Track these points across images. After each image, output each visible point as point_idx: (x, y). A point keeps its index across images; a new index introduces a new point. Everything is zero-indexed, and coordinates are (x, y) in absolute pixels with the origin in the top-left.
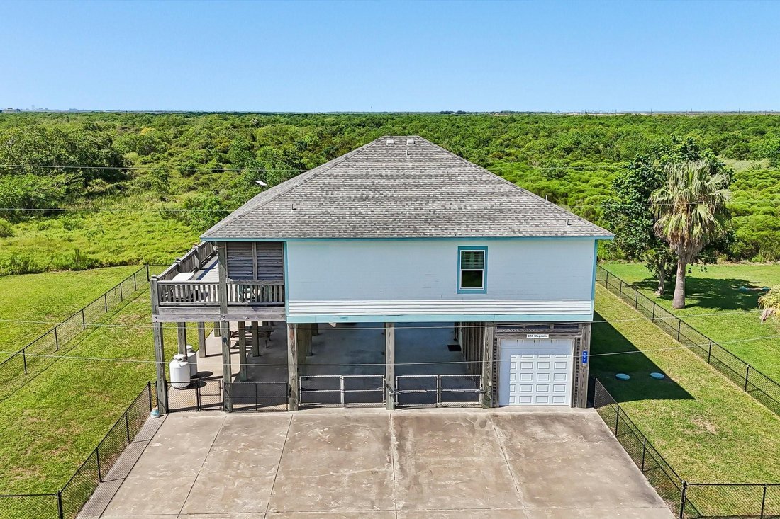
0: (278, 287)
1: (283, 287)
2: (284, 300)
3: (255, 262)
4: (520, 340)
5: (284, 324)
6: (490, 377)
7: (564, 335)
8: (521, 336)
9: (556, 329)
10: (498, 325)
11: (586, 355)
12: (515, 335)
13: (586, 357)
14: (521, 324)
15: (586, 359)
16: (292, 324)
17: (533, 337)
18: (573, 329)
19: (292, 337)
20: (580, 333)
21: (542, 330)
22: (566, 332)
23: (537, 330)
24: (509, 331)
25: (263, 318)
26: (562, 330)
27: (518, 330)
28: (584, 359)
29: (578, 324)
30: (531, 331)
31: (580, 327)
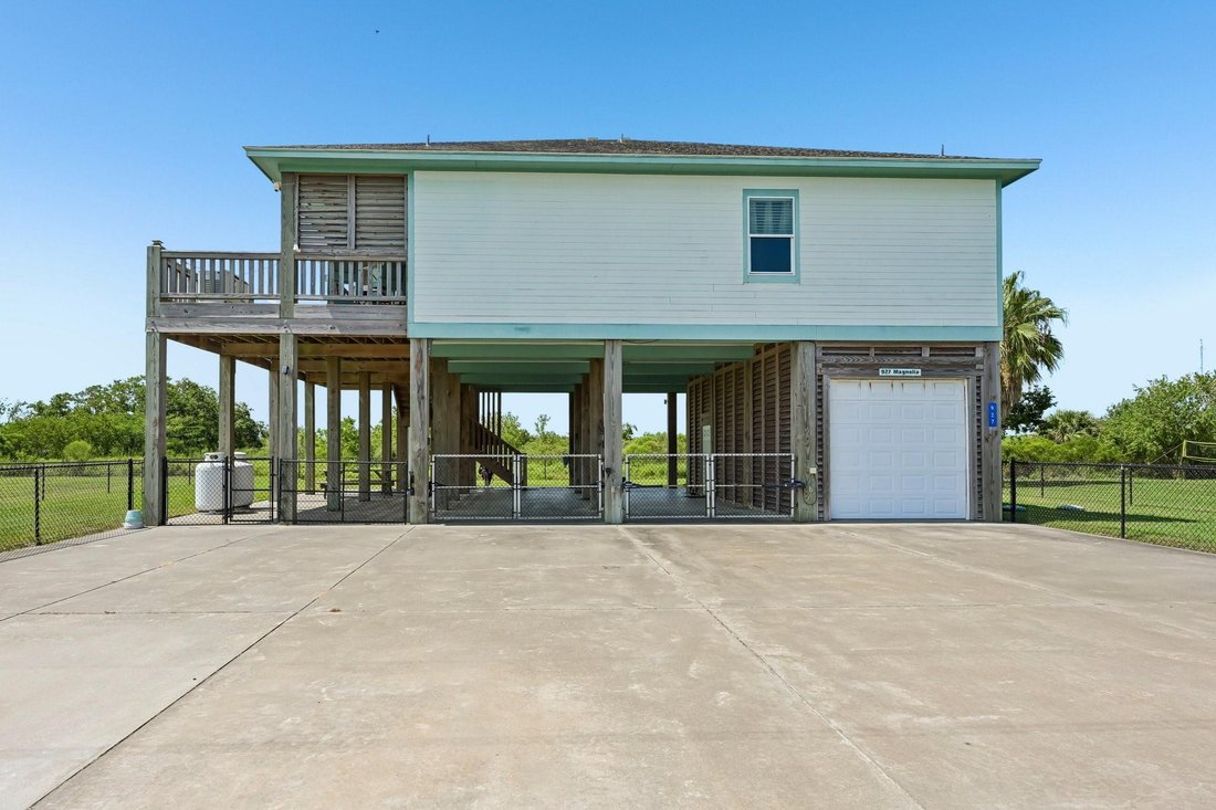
0: (394, 264)
1: (404, 266)
2: (404, 292)
3: (352, 215)
4: (865, 383)
5: (406, 341)
6: (813, 455)
7: (949, 371)
8: (868, 371)
9: (933, 358)
10: (824, 348)
11: (995, 411)
12: (857, 369)
13: (995, 415)
14: (868, 349)
15: (995, 418)
16: (419, 340)
17: (892, 373)
18: (966, 359)
19: (418, 367)
20: (981, 367)
21: (907, 360)
22: (953, 364)
23: (899, 360)
24: (845, 360)
25: (364, 328)
26: (946, 360)
27: (861, 360)
28: (990, 419)
29: (974, 349)
30: (886, 361)
31: (979, 353)
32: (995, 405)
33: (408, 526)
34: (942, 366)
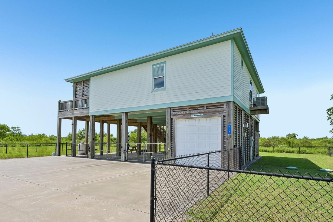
1: (89, 99)
3: (82, 89)
4: (187, 120)
6: (169, 144)
7: (214, 114)
8: (186, 116)
9: (208, 110)
10: (173, 110)
11: (230, 128)
12: (183, 116)
13: (230, 129)
14: (187, 108)
15: (230, 131)
16: (91, 116)
17: (194, 116)
18: (220, 109)
19: (91, 122)
20: (226, 111)
21: (199, 111)
22: (215, 111)
23: (196, 111)
24: (179, 113)
25: (83, 114)
26: (212, 110)
27: (184, 112)
28: (228, 131)
29: (223, 105)
30: (192, 112)
31: (225, 106)
32: (230, 126)
33: (88, 159)
34: (211, 112)
